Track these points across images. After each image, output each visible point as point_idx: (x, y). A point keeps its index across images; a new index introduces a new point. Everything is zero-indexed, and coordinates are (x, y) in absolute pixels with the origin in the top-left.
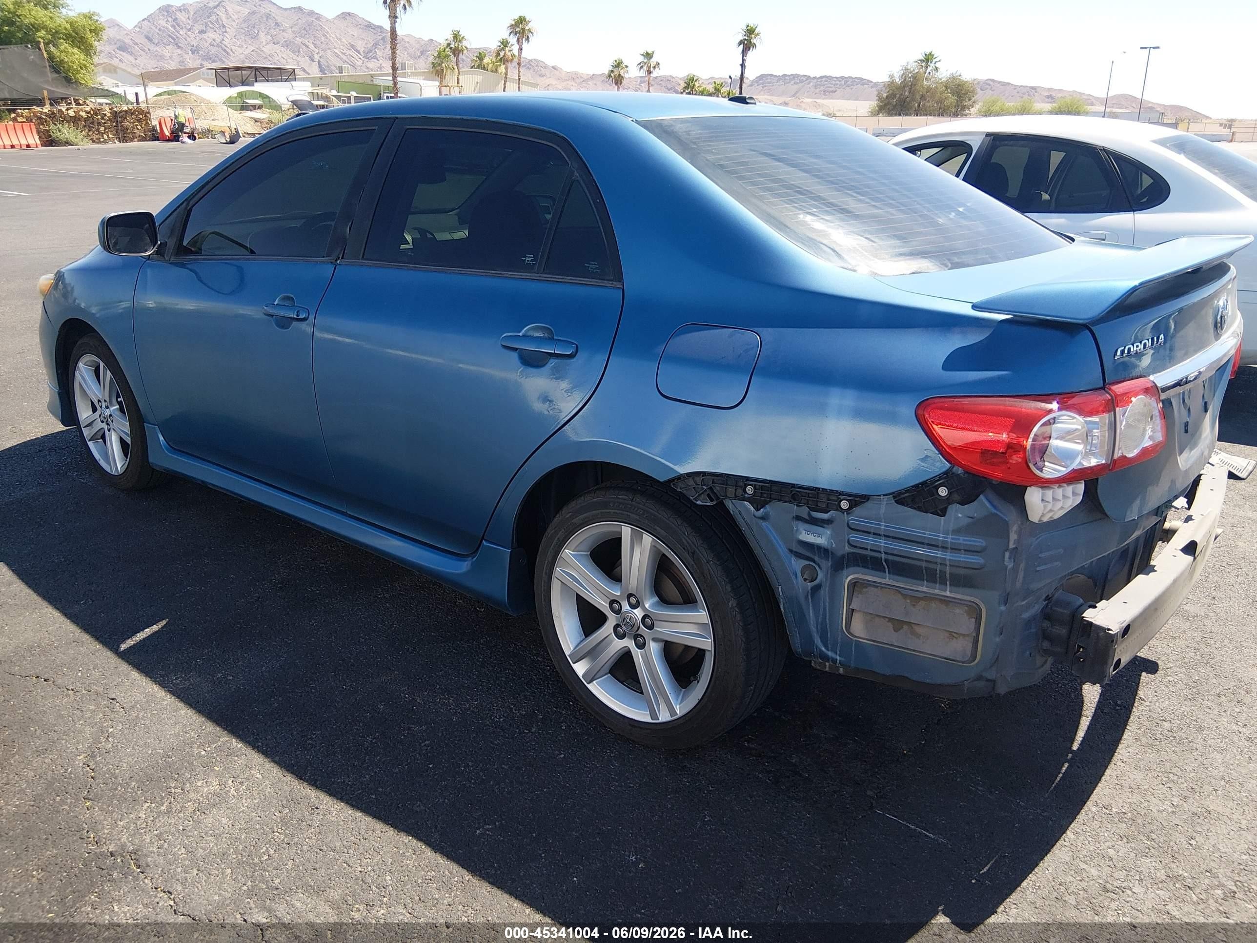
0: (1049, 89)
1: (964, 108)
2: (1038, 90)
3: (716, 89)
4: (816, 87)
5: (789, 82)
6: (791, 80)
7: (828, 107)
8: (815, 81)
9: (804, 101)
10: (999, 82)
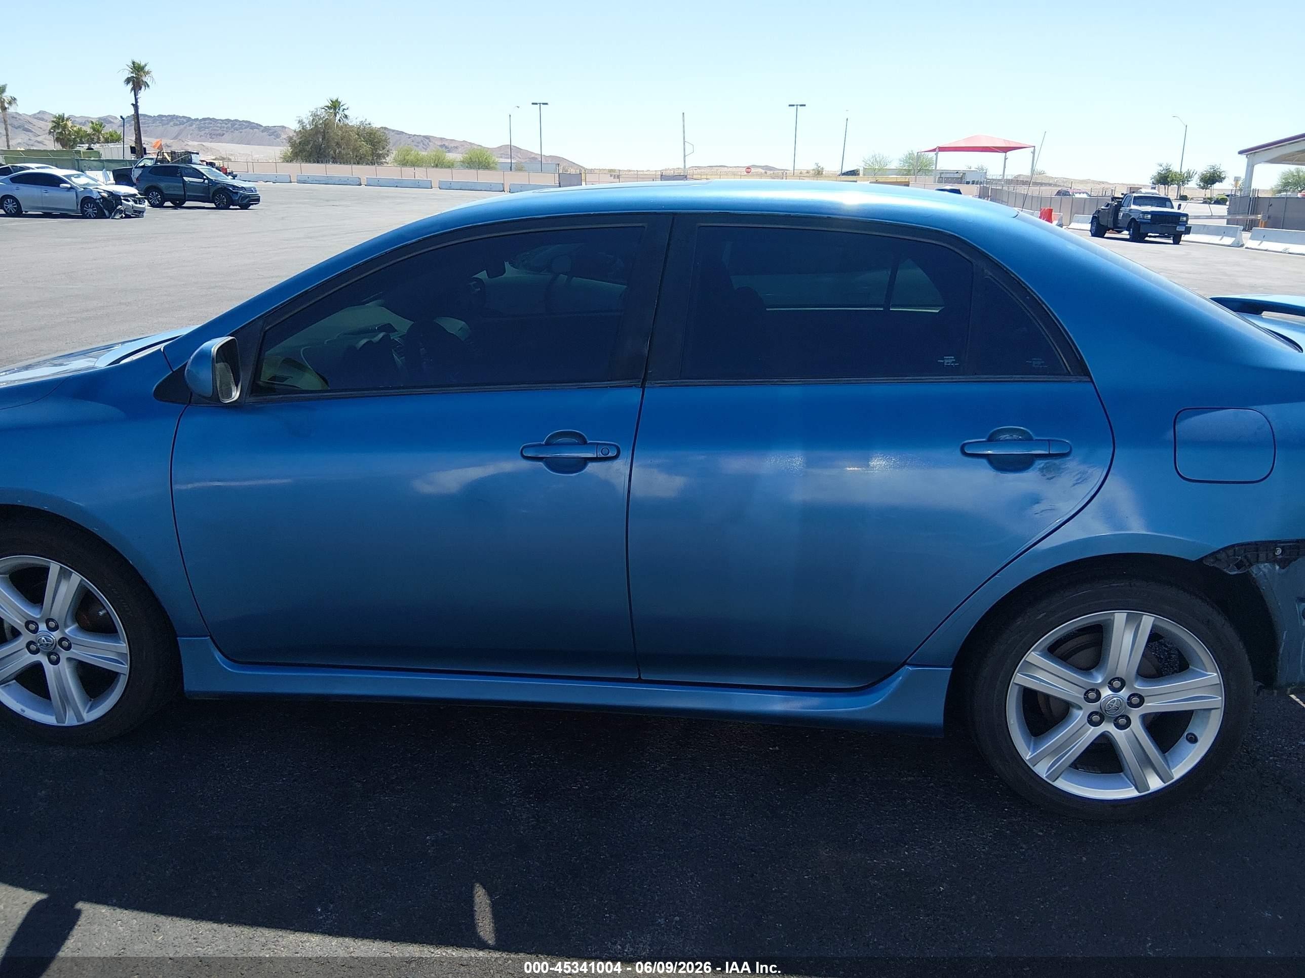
0: (442, 139)
1: (379, 156)
2: (431, 138)
3: (94, 129)
4: (200, 129)
5: (168, 124)
6: (170, 121)
7: (219, 151)
8: (198, 123)
9: (189, 143)
10: (393, 131)
